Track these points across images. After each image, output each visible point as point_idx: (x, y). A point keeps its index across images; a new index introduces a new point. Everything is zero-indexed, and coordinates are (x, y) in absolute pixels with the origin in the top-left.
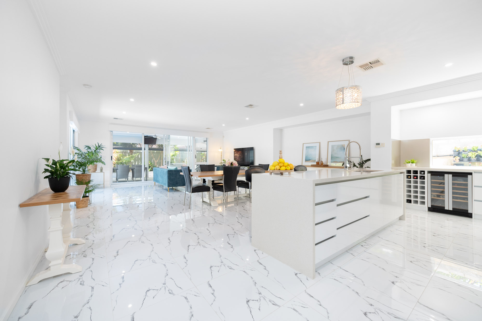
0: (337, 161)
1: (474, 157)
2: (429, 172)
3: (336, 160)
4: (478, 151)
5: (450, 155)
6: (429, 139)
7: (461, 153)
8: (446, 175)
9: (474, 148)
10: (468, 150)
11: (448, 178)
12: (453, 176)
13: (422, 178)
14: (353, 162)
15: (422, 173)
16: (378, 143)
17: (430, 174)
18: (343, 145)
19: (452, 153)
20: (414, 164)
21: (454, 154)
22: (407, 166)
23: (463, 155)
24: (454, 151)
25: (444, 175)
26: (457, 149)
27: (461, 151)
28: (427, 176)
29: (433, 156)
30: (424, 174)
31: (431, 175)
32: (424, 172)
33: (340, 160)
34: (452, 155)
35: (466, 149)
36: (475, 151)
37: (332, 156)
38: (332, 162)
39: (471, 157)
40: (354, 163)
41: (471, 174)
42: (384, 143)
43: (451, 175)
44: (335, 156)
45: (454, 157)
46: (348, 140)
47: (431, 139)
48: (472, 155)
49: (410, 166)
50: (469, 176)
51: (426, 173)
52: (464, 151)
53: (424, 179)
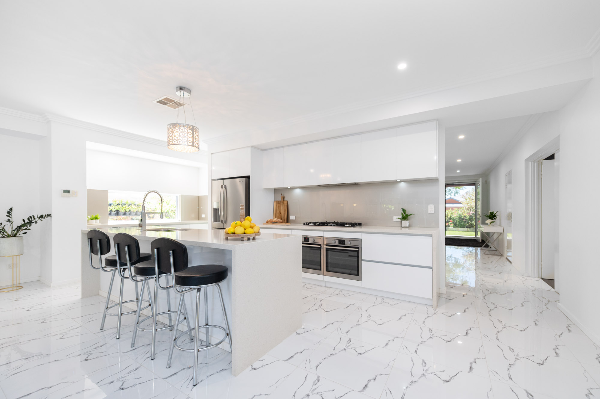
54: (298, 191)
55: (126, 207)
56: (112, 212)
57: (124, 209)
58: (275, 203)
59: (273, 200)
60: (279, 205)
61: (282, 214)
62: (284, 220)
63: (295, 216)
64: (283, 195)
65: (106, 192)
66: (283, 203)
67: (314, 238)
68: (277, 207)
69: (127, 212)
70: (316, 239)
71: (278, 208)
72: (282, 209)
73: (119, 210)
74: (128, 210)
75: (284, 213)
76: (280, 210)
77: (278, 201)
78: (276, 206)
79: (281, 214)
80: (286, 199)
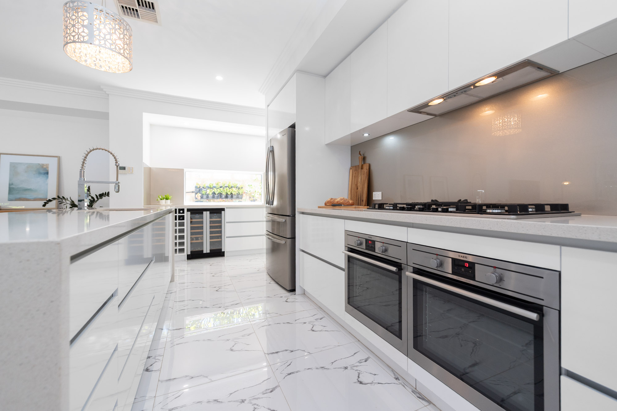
0: (28, 196)
1: (211, 194)
2: (188, 210)
3: (24, 196)
4: (214, 188)
5: (193, 192)
6: (184, 169)
7: (202, 190)
8: (204, 213)
9: (211, 185)
10: (207, 187)
11: (206, 214)
12: (210, 213)
13: (181, 218)
14: (69, 199)
15: (181, 212)
16: (124, 166)
17: (189, 213)
18: (43, 165)
19: (194, 189)
20: (169, 201)
21: (196, 190)
22: (161, 204)
23: (204, 192)
24: (196, 187)
25: (203, 213)
26: (199, 185)
27: (201, 187)
28: (187, 215)
29: (187, 193)
30: (183, 213)
31: (191, 214)
32: (183, 210)
33: (34, 196)
34: (194, 192)
35: (205, 186)
36: (211, 188)
37: (12, 186)
38: (10, 200)
39: (209, 194)
40: (73, 201)
41: (223, 210)
42: (133, 168)
43: (208, 212)
44: (21, 186)
45: (196, 194)
46: (57, 157)
47: (185, 170)
48: (209, 192)
49: (164, 204)
50: (223, 212)
51: (186, 211)
52: (203, 188)
53: (183, 219)
54: (391, 141)
55: (227, 190)
56: (215, 195)
57: (226, 191)
58: (351, 171)
59: (349, 165)
60: (355, 174)
61: (360, 189)
62: (363, 201)
63: (381, 192)
64: (363, 154)
65: (180, 173)
66: (362, 168)
67: (389, 243)
68: (353, 177)
69: (229, 195)
70: (391, 249)
71: (355, 180)
72: (359, 180)
73: (221, 193)
74: (229, 193)
75: (363, 188)
76: (357, 181)
77: (356, 166)
78: (353, 175)
79: (357, 189)
80: (368, 161)
